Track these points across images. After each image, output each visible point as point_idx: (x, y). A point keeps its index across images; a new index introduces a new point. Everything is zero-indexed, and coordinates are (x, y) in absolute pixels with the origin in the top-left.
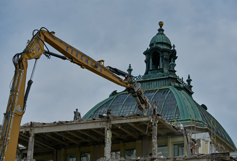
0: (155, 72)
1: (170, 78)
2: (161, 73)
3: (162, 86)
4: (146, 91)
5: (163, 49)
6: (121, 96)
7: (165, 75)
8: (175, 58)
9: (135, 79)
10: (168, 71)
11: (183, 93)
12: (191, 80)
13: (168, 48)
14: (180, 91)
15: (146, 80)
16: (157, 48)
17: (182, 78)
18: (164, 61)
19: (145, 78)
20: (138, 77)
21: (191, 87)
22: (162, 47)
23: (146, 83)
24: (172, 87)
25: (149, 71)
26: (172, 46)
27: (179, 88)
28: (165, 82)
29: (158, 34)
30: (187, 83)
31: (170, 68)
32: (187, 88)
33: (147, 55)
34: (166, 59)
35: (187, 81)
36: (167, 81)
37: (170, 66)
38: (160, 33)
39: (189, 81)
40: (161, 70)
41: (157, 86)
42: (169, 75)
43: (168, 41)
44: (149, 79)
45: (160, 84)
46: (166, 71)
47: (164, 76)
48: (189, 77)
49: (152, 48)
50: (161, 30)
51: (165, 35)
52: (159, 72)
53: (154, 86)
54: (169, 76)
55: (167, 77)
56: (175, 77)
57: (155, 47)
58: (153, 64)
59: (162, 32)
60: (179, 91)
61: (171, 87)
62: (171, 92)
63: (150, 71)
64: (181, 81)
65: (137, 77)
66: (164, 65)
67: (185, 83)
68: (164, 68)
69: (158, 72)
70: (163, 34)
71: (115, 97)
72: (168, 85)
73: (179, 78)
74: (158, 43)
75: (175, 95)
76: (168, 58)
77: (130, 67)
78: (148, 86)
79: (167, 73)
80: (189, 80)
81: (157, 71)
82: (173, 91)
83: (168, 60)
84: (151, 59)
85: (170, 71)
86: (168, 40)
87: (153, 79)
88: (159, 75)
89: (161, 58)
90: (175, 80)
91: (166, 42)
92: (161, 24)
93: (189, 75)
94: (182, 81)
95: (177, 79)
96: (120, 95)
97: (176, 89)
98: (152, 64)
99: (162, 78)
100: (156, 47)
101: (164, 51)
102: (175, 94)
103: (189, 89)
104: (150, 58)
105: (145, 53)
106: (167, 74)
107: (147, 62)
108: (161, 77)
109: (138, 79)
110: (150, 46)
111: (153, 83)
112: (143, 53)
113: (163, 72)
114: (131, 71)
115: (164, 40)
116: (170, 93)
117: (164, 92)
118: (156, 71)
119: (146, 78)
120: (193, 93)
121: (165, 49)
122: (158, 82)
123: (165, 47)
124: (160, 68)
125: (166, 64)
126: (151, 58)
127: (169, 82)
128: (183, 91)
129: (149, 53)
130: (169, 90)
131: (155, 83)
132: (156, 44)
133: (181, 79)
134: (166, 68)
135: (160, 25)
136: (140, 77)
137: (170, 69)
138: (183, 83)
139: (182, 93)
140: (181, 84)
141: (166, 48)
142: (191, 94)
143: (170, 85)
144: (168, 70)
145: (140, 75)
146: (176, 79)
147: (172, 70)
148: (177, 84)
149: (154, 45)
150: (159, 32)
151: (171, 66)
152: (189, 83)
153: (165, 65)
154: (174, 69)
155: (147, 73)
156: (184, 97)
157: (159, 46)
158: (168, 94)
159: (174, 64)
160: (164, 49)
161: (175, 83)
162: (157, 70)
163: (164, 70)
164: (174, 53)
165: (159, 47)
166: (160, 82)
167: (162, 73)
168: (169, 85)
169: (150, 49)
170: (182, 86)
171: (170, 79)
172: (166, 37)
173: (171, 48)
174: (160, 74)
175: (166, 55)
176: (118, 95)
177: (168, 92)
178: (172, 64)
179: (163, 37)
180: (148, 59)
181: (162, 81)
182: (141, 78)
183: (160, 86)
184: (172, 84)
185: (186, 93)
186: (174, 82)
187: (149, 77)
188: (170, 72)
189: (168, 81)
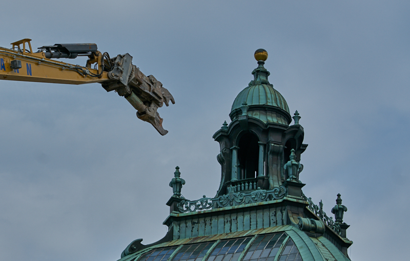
0: (247, 187)
1: (286, 203)
2: (261, 190)
3: (264, 224)
4: (223, 241)
5: (266, 126)
6: (155, 254)
7: (274, 197)
8: (299, 149)
9: (193, 208)
10: (281, 184)
11: (324, 246)
12: (344, 209)
13: (282, 122)
14: (316, 238)
15: (221, 209)
16: (250, 121)
17: (321, 204)
18: (270, 157)
19: (220, 205)
20: (199, 203)
21: (345, 227)
22: (264, 118)
23: (221, 219)
24: (294, 228)
25: (228, 184)
26: (292, 115)
27: (312, 232)
28: (275, 215)
29: (252, 84)
30: (333, 216)
31: (288, 177)
32: (333, 231)
33: (223, 143)
34: (275, 153)
35: (334, 211)
36: (279, 213)
37: (287, 171)
38: (258, 80)
39: (339, 211)
40: (261, 181)
41: (253, 227)
42: (284, 195)
43: (281, 104)
44: (228, 208)
45: (259, 220)
46: (276, 185)
47: (270, 197)
48: (339, 201)
49: (237, 123)
50: (261, 74)
51: (272, 85)
52: (257, 189)
53: (244, 226)
54: (285, 198)
55: (280, 201)
56: (301, 201)
57: (245, 118)
58: (241, 166)
59: (263, 78)
60: (312, 239)
61: (290, 227)
62: (290, 242)
63: (234, 184)
64: (317, 213)
65: (197, 201)
66: (270, 167)
67: (327, 218)
68: (271, 178)
69: (255, 187)
70: (267, 83)
71: (139, 256)
72: (283, 224)
73: (311, 203)
74: (252, 108)
75: (301, 251)
76: (281, 149)
77: (177, 174)
78: (228, 226)
79: (278, 190)
80: (340, 208)
81: (253, 185)
82: (296, 239)
83: (282, 153)
84: (235, 153)
85: (287, 184)
86: (280, 100)
87: (241, 206)
88: (256, 196)
89: (261, 148)
90: (301, 210)
91: (275, 105)
92: (261, 56)
93: (339, 195)
94: (321, 212)
95: (307, 205)
96: (150, 252)
97: (303, 235)
98: (238, 167)
99: (265, 203)
100: (249, 118)
101: (269, 129)
102: (301, 247)
103: (338, 233)
104: (231, 151)
105: (219, 137)
106: (280, 194)
107: (224, 160)
108: (262, 200)
109: (201, 207)
110: (232, 116)
111: (240, 218)
112: (214, 137)
113: (267, 187)
114: (181, 187)
115: (270, 101)
116: (287, 244)
117: (272, 243)
118: (249, 186)
119: (221, 203)
120: (349, 245)
121: (274, 124)
122: (253, 215)
123: (273, 119)
124: (261, 175)
125: (275, 165)
126: (235, 148)
127: (284, 214)
128: (323, 239)
129: (228, 137)
130: (285, 236)
131: (247, 217)
132: (248, 111)
133: (318, 205)
134: (275, 178)
135: (257, 57)
136: (207, 202)
137: (288, 180)
138: (321, 217)
139: (319, 244)
140: (318, 219)
141: (275, 121)
142: (343, 245)
143: (287, 224)
144: (283, 182)
145: (204, 197)
146: (303, 208)
147: (294, 181)
148: (306, 221)
149: (244, 114)
150: (256, 77)
151: (290, 172)
152: (340, 216)
153: (274, 168)
154: (297, 179)
155: (223, 191)
156: (328, 256)
157: (257, 117)
158: (284, 249)
159: (297, 166)
160: (269, 124)
161: (302, 219)
162: (253, 183)
163: (271, 182)
164: (298, 135)
165: (256, 120)
166: (260, 214)
167: (265, 191)
168: (285, 222)
169: (231, 125)
170: (319, 224)
171: (288, 208)
172: (275, 91)
173: (290, 121)
174: (261, 194)
175: (276, 141)
176: (146, 250)
177: (281, 241)
178: (293, 165)
179: (266, 93)
180: (228, 151)
181: (266, 213)
182: (208, 206)
183: (260, 227)
184: (292, 219)
185: (332, 245)
186: (298, 214)
187: (230, 202)
188: (286, 187)
189: (282, 213)
